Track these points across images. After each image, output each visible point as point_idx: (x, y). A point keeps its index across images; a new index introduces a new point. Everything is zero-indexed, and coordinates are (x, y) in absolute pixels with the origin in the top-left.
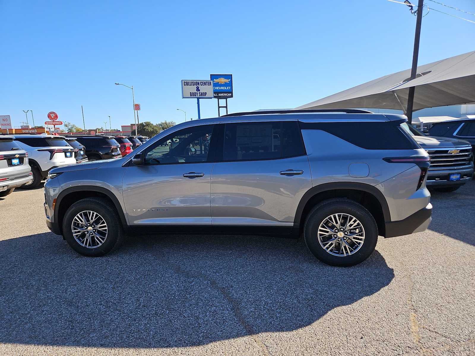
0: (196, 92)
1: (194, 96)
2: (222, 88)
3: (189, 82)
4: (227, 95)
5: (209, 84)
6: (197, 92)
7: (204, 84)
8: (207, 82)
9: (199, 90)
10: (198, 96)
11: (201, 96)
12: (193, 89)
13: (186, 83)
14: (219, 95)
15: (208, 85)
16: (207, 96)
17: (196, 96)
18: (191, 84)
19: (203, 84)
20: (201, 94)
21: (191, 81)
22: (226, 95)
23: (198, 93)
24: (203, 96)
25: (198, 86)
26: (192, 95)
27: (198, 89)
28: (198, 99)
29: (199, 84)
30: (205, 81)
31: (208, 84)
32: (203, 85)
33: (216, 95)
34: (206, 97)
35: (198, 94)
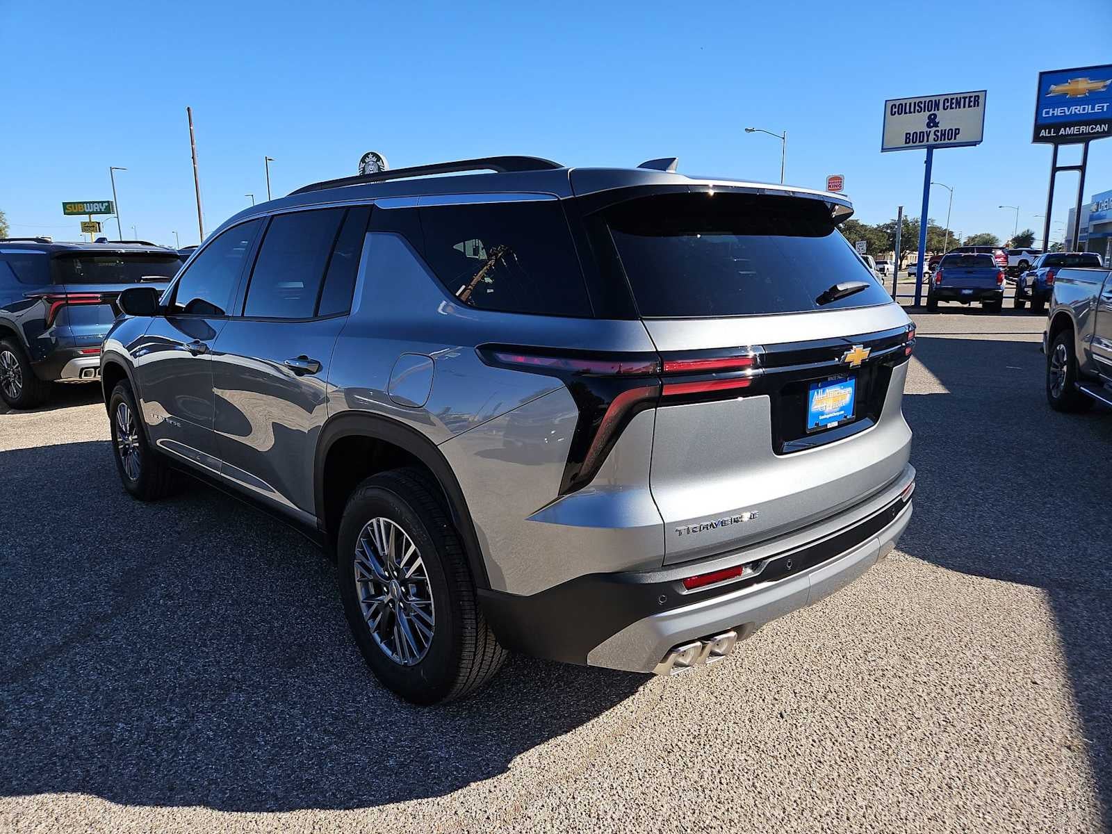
0: (925, 129)
1: (917, 144)
2: (1077, 110)
3: (908, 105)
4: (1092, 129)
5: (972, 104)
6: (929, 130)
7: (954, 106)
8: (965, 98)
9: (936, 125)
10: (931, 141)
11: (939, 142)
12: (917, 122)
13: (898, 108)
14: (1062, 132)
15: (970, 106)
16: (960, 138)
17: (925, 143)
18: (912, 110)
19: (952, 103)
20: (939, 134)
21: (913, 101)
22: (1084, 129)
23: (932, 133)
24: (947, 141)
25: (936, 112)
26: (913, 140)
27: (932, 122)
28: (930, 149)
29: (937, 105)
30: (959, 96)
31: (970, 102)
32: (952, 108)
33: (1049, 133)
34: (955, 141)
35: (932, 136)
